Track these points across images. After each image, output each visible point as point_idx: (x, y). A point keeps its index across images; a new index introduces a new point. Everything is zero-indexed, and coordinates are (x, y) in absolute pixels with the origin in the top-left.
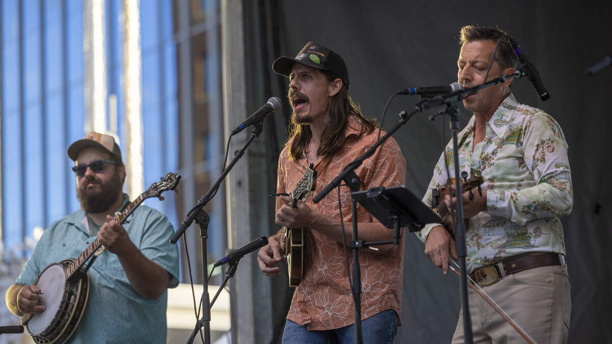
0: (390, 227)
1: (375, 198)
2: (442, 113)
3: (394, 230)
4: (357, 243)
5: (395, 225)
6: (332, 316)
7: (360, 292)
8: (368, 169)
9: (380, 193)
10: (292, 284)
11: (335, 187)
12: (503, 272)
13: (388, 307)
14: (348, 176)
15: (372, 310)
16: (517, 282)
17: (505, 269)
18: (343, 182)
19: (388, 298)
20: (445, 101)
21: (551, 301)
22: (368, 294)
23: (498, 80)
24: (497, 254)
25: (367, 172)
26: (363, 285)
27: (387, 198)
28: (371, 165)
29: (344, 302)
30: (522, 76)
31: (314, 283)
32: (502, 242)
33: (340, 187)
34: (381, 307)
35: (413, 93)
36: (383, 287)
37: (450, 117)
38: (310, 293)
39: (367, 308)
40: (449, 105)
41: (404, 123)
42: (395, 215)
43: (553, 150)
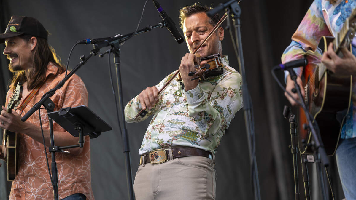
0: (77, 136)
1: (64, 115)
2: (108, 52)
3: (79, 138)
4: (54, 148)
5: (80, 134)
6: (36, 198)
7: (57, 182)
8: (60, 96)
9: (67, 111)
10: (9, 179)
11: (36, 109)
12: (171, 155)
13: (77, 191)
14: (46, 102)
15: (66, 193)
17: (173, 153)
18: (42, 106)
19: (77, 186)
20: (110, 43)
22: (63, 182)
23: (147, 29)
24: (170, 140)
25: (59, 98)
26: (60, 176)
27: (73, 115)
28: (62, 94)
29: (45, 188)
30: (163, 26)
31: (25, 176)
32: (177, 133)
33: (41, 110)
34: (72, 192)
35: (89, 43)
36: (74, 178)
37: (114, 55)
38: (21, 183)
39: (62, 192)
40: (113, 46)
41: (83, 64)
42: (79, 127)
43: (232, 97)
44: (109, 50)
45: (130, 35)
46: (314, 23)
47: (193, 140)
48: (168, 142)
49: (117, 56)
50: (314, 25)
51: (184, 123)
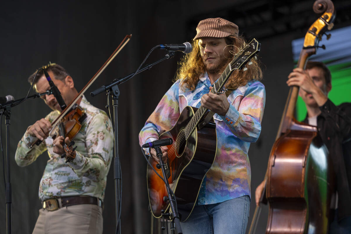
12: (61, 204)
16: (68, 212)
17: (62, 202)
21: (88, 226)
23: (36, 96)
24: (59, 192)
32: (64, 185)
37: (5, 117)
43: (103, 139)
44: (2, 112)
45: (22, 100)
46: (171, 106)
47: (78, 189)
48: (58, 194)
49: (8, 118)
50: (170, 108)
51: (69, 174)
